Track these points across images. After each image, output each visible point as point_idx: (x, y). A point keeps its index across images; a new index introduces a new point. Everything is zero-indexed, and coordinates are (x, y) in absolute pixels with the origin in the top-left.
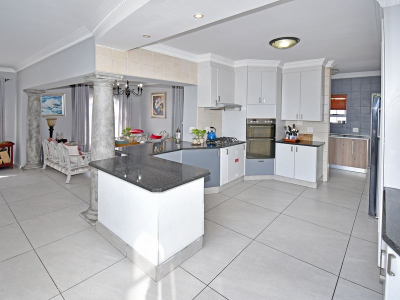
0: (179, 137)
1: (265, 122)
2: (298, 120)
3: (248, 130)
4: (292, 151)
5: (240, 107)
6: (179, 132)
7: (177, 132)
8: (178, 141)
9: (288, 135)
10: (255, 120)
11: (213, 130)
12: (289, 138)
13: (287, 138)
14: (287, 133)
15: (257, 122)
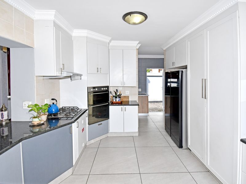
0: (6, 117)
1: (102, 89)
2: (122, 86)
3: (89, 97)
4: (122, 111)
5: (81, 75)
6: (5, 110)
7: (2, 111)
8: (4, 123)
9: (114, 98)
10: (94, 88)
11: (54, 101)
12: (116, 101)
13: (114, 101)
14: (114, 96)
15: (96, 89)
